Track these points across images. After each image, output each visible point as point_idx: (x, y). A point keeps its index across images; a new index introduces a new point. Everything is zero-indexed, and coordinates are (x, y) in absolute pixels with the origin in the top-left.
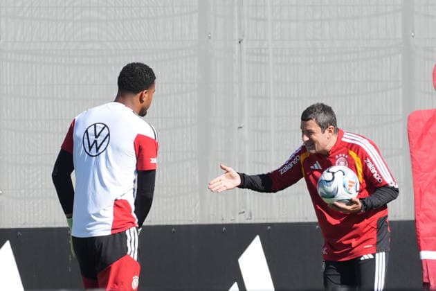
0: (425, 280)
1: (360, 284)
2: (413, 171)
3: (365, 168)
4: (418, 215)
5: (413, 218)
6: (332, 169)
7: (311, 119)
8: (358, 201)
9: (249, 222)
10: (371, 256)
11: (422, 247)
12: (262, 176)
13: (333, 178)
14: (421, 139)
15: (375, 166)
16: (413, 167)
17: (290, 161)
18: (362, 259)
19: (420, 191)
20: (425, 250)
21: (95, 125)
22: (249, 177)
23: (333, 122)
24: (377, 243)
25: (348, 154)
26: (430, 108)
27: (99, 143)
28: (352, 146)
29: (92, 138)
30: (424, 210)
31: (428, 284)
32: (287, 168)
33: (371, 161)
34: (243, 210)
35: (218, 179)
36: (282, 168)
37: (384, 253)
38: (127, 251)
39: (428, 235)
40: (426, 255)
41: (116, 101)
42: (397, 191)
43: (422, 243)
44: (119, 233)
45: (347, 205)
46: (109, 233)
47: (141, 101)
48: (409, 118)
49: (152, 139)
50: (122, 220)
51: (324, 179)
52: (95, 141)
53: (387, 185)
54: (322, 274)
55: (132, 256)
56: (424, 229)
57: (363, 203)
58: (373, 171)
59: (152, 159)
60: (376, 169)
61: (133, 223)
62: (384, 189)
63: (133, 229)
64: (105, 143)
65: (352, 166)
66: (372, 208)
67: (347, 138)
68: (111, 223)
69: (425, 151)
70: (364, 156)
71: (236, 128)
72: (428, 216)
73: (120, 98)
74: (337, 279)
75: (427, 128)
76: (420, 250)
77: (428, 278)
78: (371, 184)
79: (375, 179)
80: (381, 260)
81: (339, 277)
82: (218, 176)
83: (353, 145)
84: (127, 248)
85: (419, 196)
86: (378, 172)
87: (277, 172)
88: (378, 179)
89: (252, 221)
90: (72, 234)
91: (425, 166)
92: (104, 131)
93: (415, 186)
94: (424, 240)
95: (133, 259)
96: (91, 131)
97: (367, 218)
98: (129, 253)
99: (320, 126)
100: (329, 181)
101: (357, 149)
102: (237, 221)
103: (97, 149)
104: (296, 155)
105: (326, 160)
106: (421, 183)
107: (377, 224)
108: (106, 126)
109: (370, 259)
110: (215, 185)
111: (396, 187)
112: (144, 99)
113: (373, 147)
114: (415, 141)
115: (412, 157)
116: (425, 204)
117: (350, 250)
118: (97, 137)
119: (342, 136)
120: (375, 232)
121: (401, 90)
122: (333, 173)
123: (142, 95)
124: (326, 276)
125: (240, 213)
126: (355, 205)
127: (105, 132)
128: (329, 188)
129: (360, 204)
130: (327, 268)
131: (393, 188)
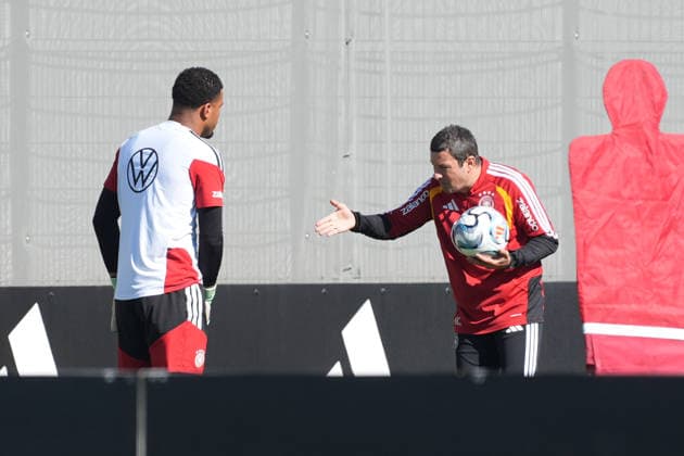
0: (590, 362)
1: (504, 366)
2: (575, 217)
3: (517, 210)
4: (582, 275)
5: (574, 280)
6: (475, 210)
7: (443, 149)
8: (507, 253)
9: (356, 281)
10: (520, 328)
11: (586, 317)
12: (385, 217)
13: (477, 223)
14: (586, 174)
15: (529, 209)
16: (575, 211)
17: (415, 198)
18: (508, 331)
19: (585, 244)
20: (590, 321)
21: (141, 151)
22: (365, 217)
23: (473, 150)
24: (528, 311)
25: (494, 191)
26: (599, 133)
27: (145, 174)
28: (499, 181)
29: (138, 168)
30: (590, 268)
31: (593, 367)
32: (412, 207)
33: (525, 202)
34: (350, 266)
35: (327, 219)
36: (405, 206)
37: (537, 325)
38: (187, 316)
39: (594, 302)
40: (590, 328)
41: (171, 119)
42: (556, 242)
43: (586, 312)
44: (176, 292)
45: (494, 258)
46: (161, 291)
47: (203, 118)
48: (571, 147)
49: (214, 166)
50: (179, 275)
51: (463, 223)
52: (142, 172)
53: (544, 234)
54: (454, 352)
55: (194, 322)
56: (589, 294)
57: (513, 256)
58: (527, 215)
59: (215, 193)
60: (531, 212)
61: (194, 278)
62: (540, 240)
63: (195, 287)
64: (152, 174)
65: (501, 208)
66: (523, 264)
67: (493, 171)
68: (163, 278)
69: (592, 190)
70: (516, 195)
71: (341, 156)
72: (594, 277)
73: (176, 115)
74: (475, 359)
75: (594, 160)
76: (583, 322)
77: (593, 358)
78: (523, 232)
79: (528, 226)
80: (533, 333)
81: (477, 356)
82: (326, 215)
83: (502, 179)
84: (186, 313)
85: (583, 249)
86: (533, 217)
87: (397, 212)
88: (533, 226)
89: (362, 281)
90: (116, 297)
91: (591, 211)
92: (151, 159)
93: (577, 237)
94: (588, 309)
95: (195, 327)
96: (137, 159)
97: (517, 276)
98: (189, 319)
99: (456, 158)
100: (471, 227)
101: (509, 186)
102: (341, 281)
103: (144, 182)
104: (424, 189)
105: (466, 199)
106: (585, 232)
107: (529, 286)
108: (154, 151)
109: (518, 332)
110: (323, 226)
111: (556, 237)
112: (207, 116)
113: (527, 183)
114: (578, 177)
115: (574, 198)
116: (590, 261)
117: (492, 320)
118: (143, 166)
119: (487, 168)
120: (526, 295)
121: (560, 109)
122: (476, 216)
123: (203, 109)
124: (459, 354)
125: (345, 270)
126: (503, 259)
127: (153, 160)
128: (471, 235)
129: (509, 258)
130: (461, 344)
131: (551, 239)
